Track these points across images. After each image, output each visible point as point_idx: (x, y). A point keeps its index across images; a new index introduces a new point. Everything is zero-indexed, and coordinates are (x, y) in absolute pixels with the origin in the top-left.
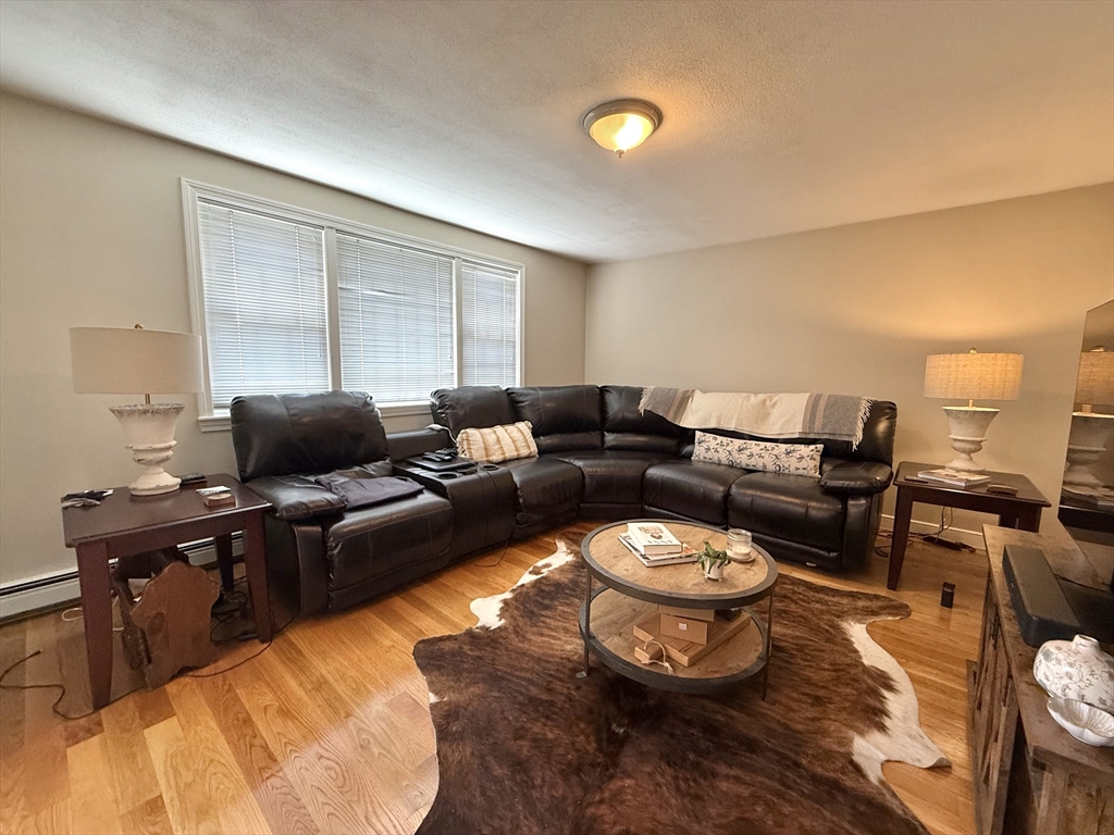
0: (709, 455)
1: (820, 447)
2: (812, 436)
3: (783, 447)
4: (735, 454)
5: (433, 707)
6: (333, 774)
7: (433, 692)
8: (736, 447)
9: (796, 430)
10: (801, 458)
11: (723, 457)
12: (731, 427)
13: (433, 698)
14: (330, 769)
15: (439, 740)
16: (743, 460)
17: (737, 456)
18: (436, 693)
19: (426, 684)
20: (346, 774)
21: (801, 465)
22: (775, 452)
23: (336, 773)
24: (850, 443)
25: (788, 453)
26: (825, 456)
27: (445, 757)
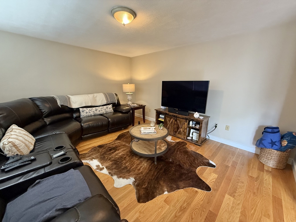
0: (88, 114)
1: (112, 105)
2: (109, 103)
3: (105, 107)
4: (95, 111)
5: (168, 192)
6: (196, 213)
7: (163, 193)
8: (95, 110)
9: (105, 102)
10: (110, 108)
11: (92, 113)
12: (90, 105)
13: (166, 193)
14: (195, 214)
15: (179, 189)
16: (98, 113)
17: (96, 112)
18: (163, 192)
19: (161, 195)
20: (194, 209)
21: (110, 110)
22: (104, 108)
23: (195, 212)
24: (115, 103)
25: (107, 108)
26: (113, 106)
27: (183, 187)
